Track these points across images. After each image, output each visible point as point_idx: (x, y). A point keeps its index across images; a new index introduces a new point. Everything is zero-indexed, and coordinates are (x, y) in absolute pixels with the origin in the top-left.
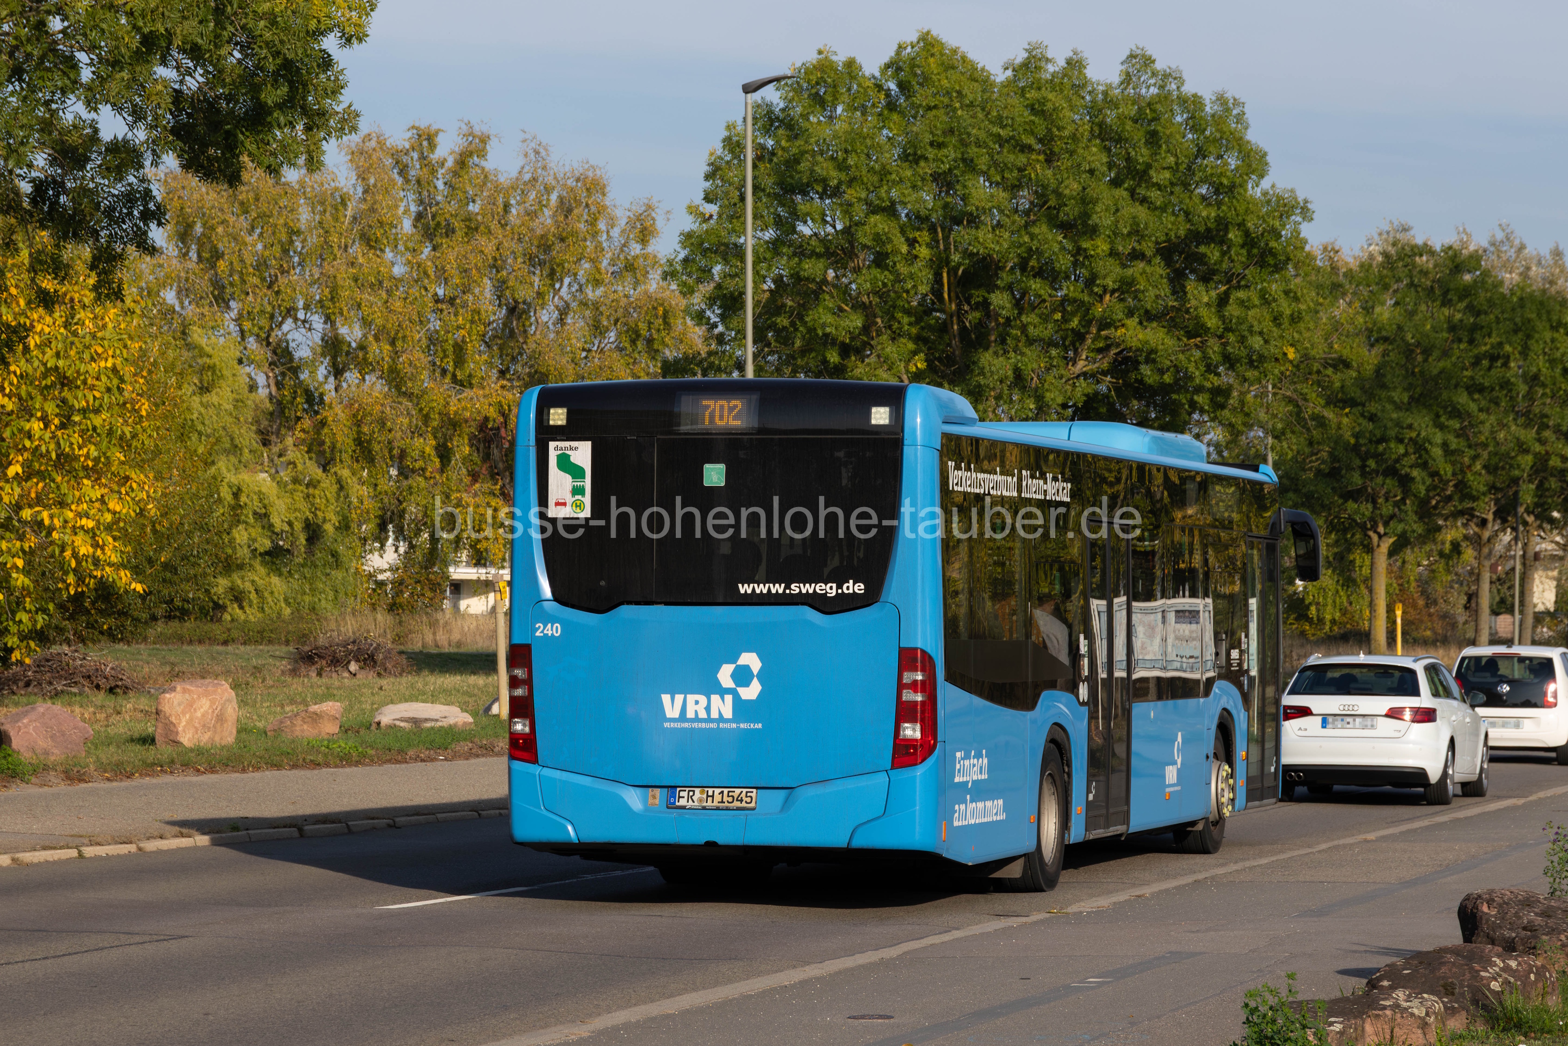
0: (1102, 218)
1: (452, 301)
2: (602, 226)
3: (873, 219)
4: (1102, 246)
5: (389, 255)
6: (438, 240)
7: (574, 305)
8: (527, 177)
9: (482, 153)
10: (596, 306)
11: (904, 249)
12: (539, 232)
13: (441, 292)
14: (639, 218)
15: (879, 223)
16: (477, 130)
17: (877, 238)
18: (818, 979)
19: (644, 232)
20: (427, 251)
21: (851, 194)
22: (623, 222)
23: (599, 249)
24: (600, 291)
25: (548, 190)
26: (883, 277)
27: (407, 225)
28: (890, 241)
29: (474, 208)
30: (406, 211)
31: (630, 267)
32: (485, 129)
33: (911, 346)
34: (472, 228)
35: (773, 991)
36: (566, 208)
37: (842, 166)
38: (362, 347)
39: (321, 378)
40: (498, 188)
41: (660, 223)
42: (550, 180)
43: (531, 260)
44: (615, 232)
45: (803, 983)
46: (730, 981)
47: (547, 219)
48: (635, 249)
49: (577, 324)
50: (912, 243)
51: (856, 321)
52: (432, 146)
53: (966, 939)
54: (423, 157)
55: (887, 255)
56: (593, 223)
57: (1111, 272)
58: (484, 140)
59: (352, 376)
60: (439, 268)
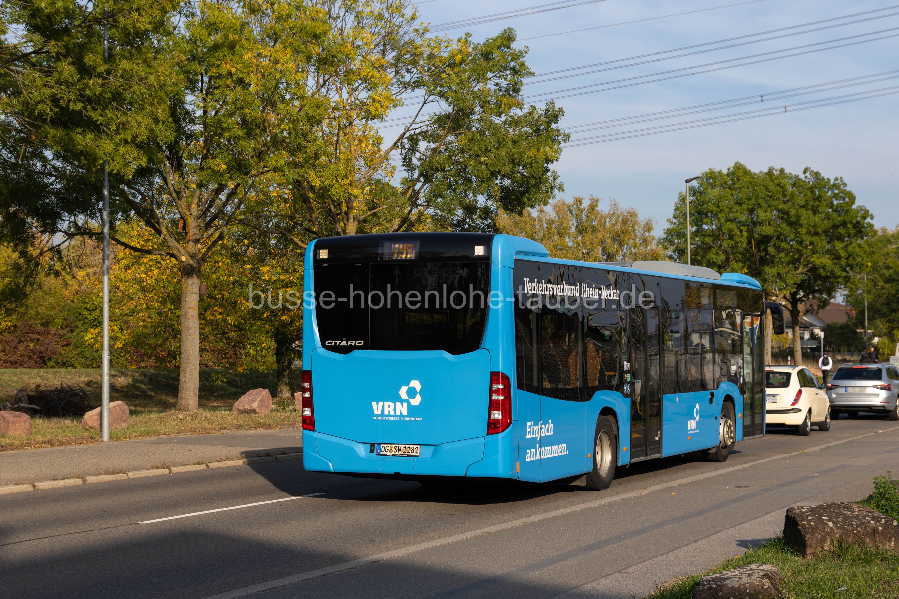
0: (803, 221)
1: (588, 253)
2: (636, 228)
3: (728, 223)
4: (804, 230)
5: (567, 239)
6: (583, 234)
7: (628, 254)
8: (612, 213)
9: (596, 206)
10: (635, 254)
11: (739, 233)
12: (616, 231)
13: (584, 251)
14: (647, 224)
15: (729, 225)
16: (594, 198)
17: (729, 230)
18: (723, 474)
19: (649, 228)
20: (580, 238)
21: (720, 215)
22: (643, 226)
23: (636, 236)
24: (636, 250)
25: (619, 217)
26: (733, 243)
27: (573, 230)
28: (733, 231)
29: (595, 223)
30: (573, 224)
31: (645, 241)
32: (597, 197)
33: (742, 265)
34: (594, 230)
35: (708, 478)
36: (625, 222)
37: (718, 206)
40: (602, 217)
41: (655, 225)
42: (619, 213)
43: (614, 240)
44: (640, 230)
45: (718, 476)
46: (693, 475)
47: (618, 227)
48: (647, 234)
50: (741, 231)
51: (723, 257)
52: (581, 203)
53: (771, 461)
54: (578, 207)
55: (733, 236)
56: (633, 226)
57: (807, 239)
58: (597, 201)
60: (584, 243)
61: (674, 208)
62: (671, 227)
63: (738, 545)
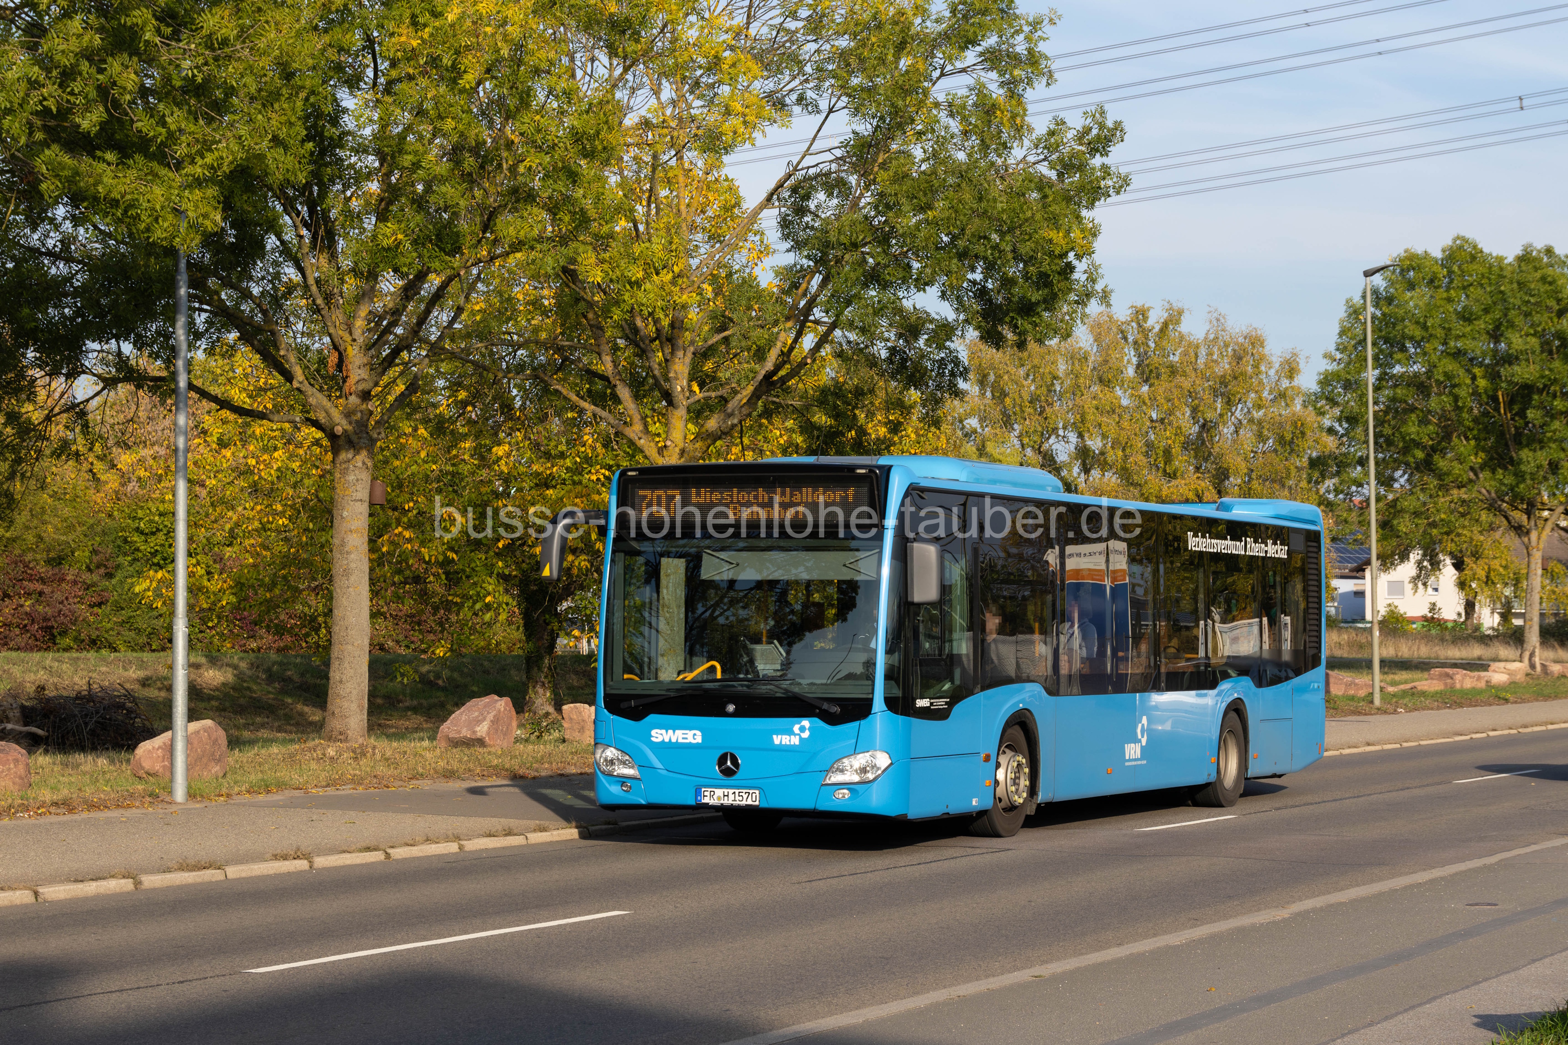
1: (1162, 421)
2: (1263, 368)
3: (1445, 361)
5: (1119, 392)
6: (1152, 381)
7: (1244, 422)
8: (1212, 337)
9: (1178, 322)
10: (1260, 422)
11: (1468, 382)
12: (1220, 374)
13: (1154, 416)
14: (1288, 362)
15: (1448, 365)
16: (1176, 305)
17: (1448, 374)
18: (1442, 878)
19: (1291, 369)
20: (1145, 388)
21: (1429, 346)
22: (1277, 365)
23: (1261, 383)
24: (1261, 413)
25: (1226, 345)
27: (1130, 372)
28: (1457, 376)
29: (1175, 359)
30: (1129, 362)
31: (1282, 395)
32: (1180, 305)
34: (1173, 371)
35: (1412, 886)
36: (1238, 358)
38: (1102, 453)
39: (1075, 474)
40: (1190, 344)
41: (1302, 366)
42: (1227, 338)
43: (1215, 392)
44: (1272, 372)
45: (1432, 881)
47: (1225, 366)
48: (1285, 383)
49: (1247, 435)
50: (1474, 377)
52: (1145, 319)
53: (1542, 851)
54: (1140, 326)
55: (1455, 386)
56: (1256, 366)
58: (1180, 313)
59: (1095, 473)
60: (1153, 399)
61: (1337, 330)
62: (1332, 367)
63: (1478, 1025)
